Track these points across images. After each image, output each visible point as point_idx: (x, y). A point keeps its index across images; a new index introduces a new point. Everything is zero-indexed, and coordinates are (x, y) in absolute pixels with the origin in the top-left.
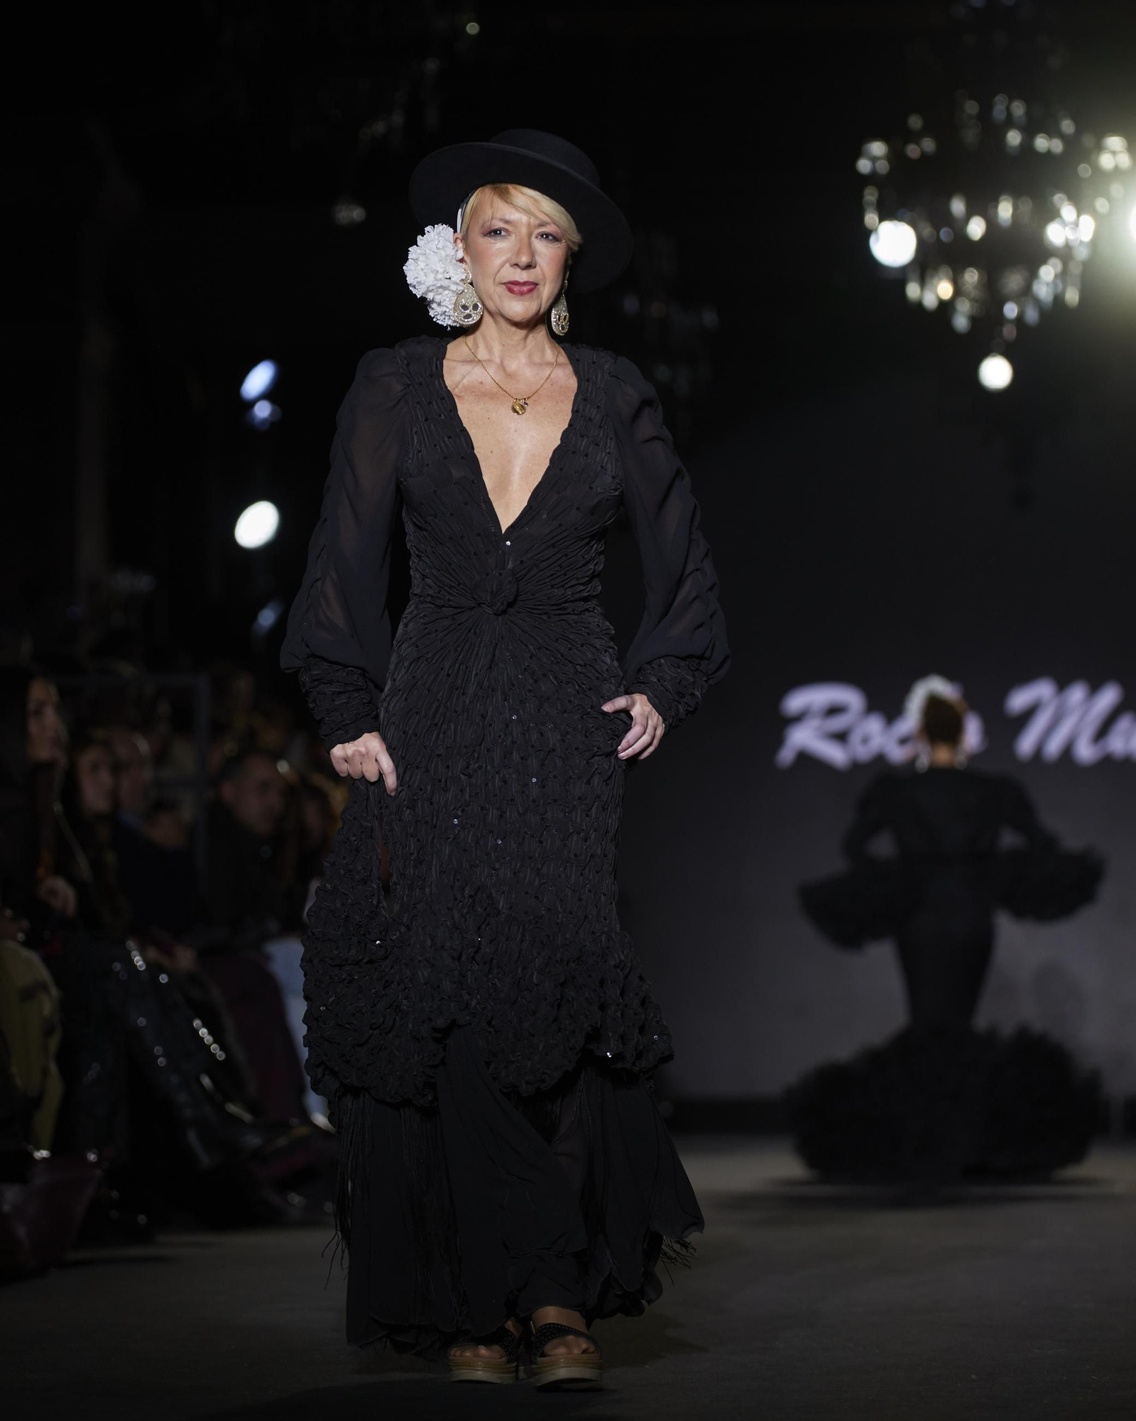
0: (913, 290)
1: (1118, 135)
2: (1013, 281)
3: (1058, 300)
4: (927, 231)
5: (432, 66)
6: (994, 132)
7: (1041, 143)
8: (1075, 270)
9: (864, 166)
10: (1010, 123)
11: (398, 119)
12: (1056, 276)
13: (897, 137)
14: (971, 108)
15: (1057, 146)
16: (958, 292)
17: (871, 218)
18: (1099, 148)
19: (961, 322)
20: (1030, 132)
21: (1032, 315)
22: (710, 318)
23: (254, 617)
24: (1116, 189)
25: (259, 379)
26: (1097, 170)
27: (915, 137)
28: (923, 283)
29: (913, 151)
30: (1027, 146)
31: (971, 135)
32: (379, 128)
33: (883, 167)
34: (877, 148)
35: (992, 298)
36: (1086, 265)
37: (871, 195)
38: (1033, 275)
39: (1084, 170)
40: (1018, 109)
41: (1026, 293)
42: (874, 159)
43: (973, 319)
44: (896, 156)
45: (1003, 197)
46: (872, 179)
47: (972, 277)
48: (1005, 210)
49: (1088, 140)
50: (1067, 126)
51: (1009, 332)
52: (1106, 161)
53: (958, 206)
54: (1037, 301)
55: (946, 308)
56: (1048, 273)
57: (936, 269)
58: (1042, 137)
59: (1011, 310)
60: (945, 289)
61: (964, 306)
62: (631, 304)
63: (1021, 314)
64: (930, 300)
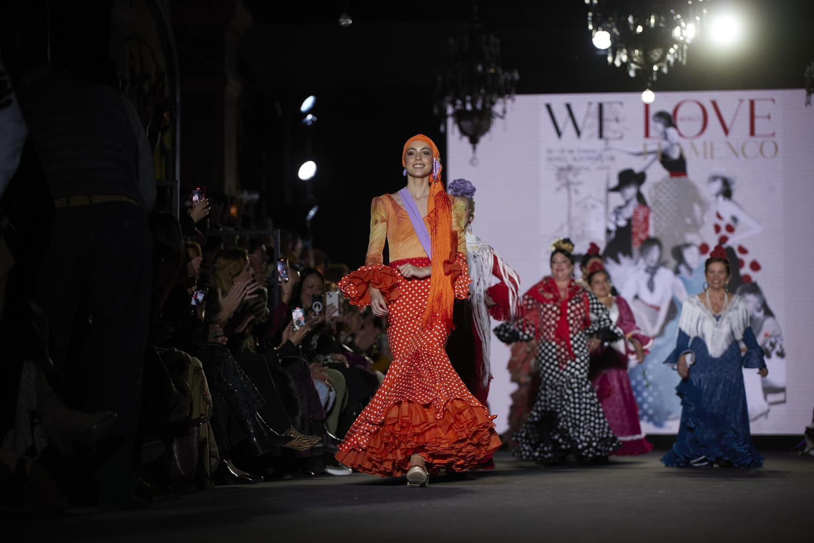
0: (610, 59)
2: (656, 54)
3: (677, 61)
4: (615, 32)
8: (685, 47)
12: (676, 52)
16: (630, 59)
17: (591, 27)
19: (632, 74)
21: (665, 70)
22: (516, 76)
23: (308, 213)
24: (705, 11)
25: (308, 103)
28: (615, 55)
35: (647, 63)
37: (590, 16)
38: (666, 52)
41: (663, 58)
43: (637, 71)
45: (651, 16)
46: (590, 6)
47: (636, 53)
48: (653, 21)
51: (655, 77)
53: (632, 21)
54: (668, 63)
55: (625, 66)
56: (672, 51)
57: (621, 49)
59: (655, 68)
60: (625, 58)
61: (633, 66)
62: (480, 68)
63: (660, 68)
64: (618, 63)
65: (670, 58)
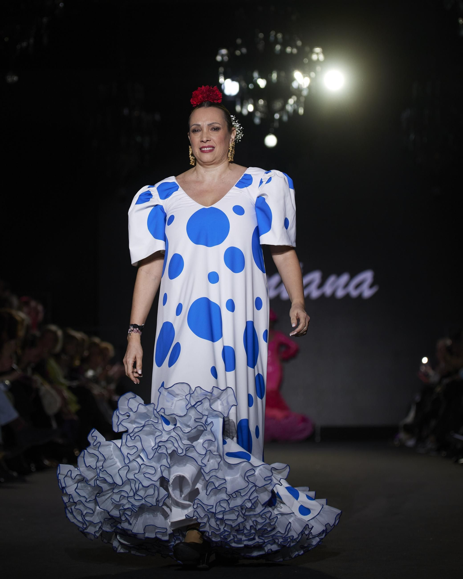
0: (238, 108)
1: (319, 47)
2: (278, 105)
3: (295, 112)
4: (244, 84)
5: (45, 20)
6: (270, 46)
7: (289, 50)
8: (302, 100)
9: (219, 58)
10: (276, 42)
11: (32, 41)
12: (294, 103)
13: (232, 47)
14: (261, 35)
15: (295, 51)
16: (256, 108)
17: (221, 78)
18: (312, 52)
19: (257, 121)
20: (284, 45)
21: (285, 118)
22: (157, 117)
24: (318, 68)
26: (311, 60)
27: (239, 47)
28: (242, 106)
29: (238, 53)
30: (283, 51)
31: (261, 46)
32: (24, 44)
33: (226, 59)
34: (224, 51)
35: (269, 111)
36: (306, 98)
37: (221, 70)
38: (286, 102)
39: (306, 61)
40: (280, 36)
41: (283, 109)
42: (222, 56)
43: (262, 119)
44: (231, 54)
45: (273, 72)
46: (221, 63)
47: (261, 102)
48: (274, 76)
49: (307, 49)
50: (299, 43)
51: (276, 125)
52: (314, 57)
53: (256, 75)
54: (288, 112)
55: (251, 115)
56: (291, 101)
57: (247, 100)
58: (289, 48)
59: (277, 116)
60: (250, 108)
61: (258, 114)
62: (126, 111)
63: (281, 118)
64: (245, 112)
65: (289, 108)
